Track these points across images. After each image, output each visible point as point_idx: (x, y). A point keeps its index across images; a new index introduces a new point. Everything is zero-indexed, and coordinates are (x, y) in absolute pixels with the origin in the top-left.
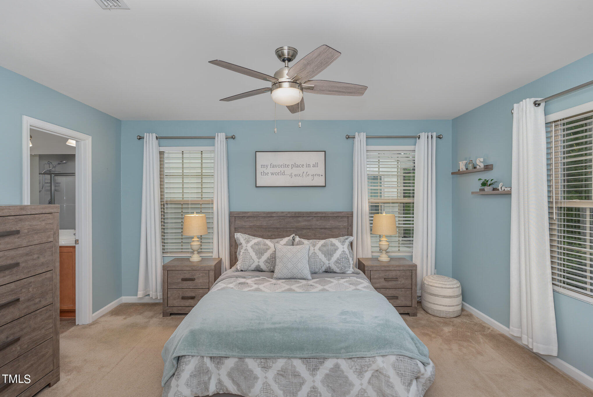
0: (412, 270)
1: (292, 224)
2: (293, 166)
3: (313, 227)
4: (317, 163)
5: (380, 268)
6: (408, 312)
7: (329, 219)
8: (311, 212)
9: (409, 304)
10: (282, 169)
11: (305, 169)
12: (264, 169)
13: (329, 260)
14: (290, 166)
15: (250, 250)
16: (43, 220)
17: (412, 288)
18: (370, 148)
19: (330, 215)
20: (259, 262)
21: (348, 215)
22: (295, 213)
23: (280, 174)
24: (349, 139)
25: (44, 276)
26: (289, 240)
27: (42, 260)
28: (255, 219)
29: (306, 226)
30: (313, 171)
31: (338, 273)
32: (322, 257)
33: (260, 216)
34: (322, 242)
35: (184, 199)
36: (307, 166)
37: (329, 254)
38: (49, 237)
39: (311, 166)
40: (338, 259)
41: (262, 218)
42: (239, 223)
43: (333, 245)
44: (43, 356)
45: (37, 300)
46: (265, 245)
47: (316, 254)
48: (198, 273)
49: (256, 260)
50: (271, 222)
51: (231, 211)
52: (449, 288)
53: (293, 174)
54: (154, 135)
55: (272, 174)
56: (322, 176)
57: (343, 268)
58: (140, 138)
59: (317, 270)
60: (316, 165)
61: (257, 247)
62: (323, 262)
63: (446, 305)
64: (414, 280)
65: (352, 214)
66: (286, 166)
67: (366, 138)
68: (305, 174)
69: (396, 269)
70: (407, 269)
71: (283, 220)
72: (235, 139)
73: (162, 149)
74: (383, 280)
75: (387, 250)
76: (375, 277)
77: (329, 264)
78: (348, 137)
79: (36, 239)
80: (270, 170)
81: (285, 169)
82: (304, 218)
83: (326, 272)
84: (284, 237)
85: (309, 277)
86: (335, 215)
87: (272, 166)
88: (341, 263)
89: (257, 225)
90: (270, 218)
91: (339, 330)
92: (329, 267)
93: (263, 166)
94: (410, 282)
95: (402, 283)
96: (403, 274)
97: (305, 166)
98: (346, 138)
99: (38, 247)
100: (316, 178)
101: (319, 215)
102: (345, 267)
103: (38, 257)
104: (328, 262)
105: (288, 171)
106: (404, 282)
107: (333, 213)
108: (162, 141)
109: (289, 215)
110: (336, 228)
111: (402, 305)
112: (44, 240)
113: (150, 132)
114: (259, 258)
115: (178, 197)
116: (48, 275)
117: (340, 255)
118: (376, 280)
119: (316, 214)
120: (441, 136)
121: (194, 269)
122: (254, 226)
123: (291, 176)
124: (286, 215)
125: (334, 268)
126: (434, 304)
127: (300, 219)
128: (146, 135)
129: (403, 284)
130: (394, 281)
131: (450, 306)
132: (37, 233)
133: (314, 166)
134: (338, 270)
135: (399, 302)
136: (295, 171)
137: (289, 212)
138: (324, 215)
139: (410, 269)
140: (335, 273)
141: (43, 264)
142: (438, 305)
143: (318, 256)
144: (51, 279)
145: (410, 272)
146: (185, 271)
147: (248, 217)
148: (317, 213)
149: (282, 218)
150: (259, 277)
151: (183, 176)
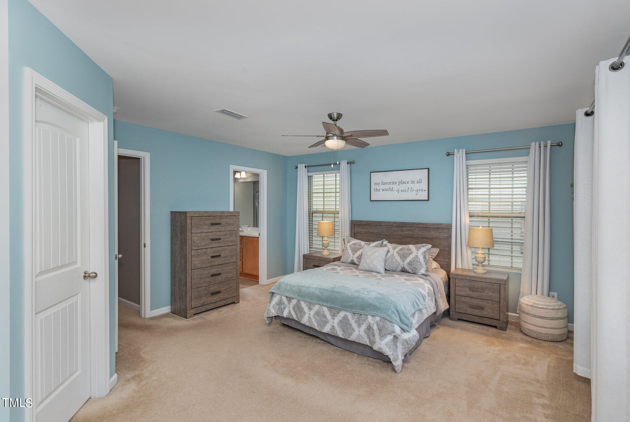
0: (500, 284)
1: (397, 233)
2: (400, 183)
3: (415, 236)
4: (420, 180)
5: (465, 278)
6: (495, 325)
7: (430, 229)
8: (413, 223)
9: (497, 317)
10: (391, 186)
11: (410, 185)
12: (377, 186)
13: (403, 261)
14: (398, 183)
15: (349, 248)
16: (232, 219)
17: (500, 302)
18: (471, 162)
19: (430, 226)
20: (353, 257)
21: (448, 227)
22: (400, 223)
23: (389, 190)
24: (449, 155)
25: (232, 247)
26: (379, 243)
27: (231, 239)
28: (369, 227)
29: (410, 235)
30: (416, 186)
31: (411, 273)
32: (398, 258)
33: (372, 224)
34: (401, 247)
35: (325, 209)
36: (412, 183)
37: (404, 257)
38: (234, 228)
39: (416, 182)
40: (410, 261)
41: (374, 226)
42: (358, 229)
43: (409, 250)
44: (232, 287)
45: (229, 258)
46: (360, 245)
47: (394, 255)
48: (323, 263)
49: (351, 256)
50: (381, 230)
51: (353, 220)
52: (540, 308)
53: (400, 190)
54: (304, 165)
55: (383, 190)
56: (425, 191)
57: (414, 269)
58: (297, 168)
59: (394, 269)
60: (419, 182)
61: (353, 246)
62: (398, 262)
63: (535, 324)
64: (502, 294)
65: (451, 227)
66: (394, 183)
67: (466, 153)
68: (410, 189)
69: (482, 280)
70: (494, 282)
71: (390, 229)
72: (355, 164)
73: (310, 174)
74: (468, 289)
75: (483, 263)
76: (460, 285)
77: (403, 264)
78: (448, 154)
79: (229, 228)
80: (381, 187)
81: (393, 186)
82: (408, 228)
83: (403, 271)
84: (374, 241)
85: (383, 271)
86: (436, 227)
87: (383, 184)
88: (413, 265)
89: (370, 231)
90: (380, 227)
91: (350, 295)
92: (404, 268)
93: (376, 184)
94: (498, 295)
95: (488, 295)
96: (491, 286)
97: (410, 182)
98: (447, 155)
99: (229, 232)
100: (420, 193)
101: (420, 226)
102: (416, 268)
103: (229, 237)
104: (402, 263)
105: (395, 187)
106: (490, 294)
107: (434, 224)
108: (310, 169)
109: (394, 225)
110: (435, 238)
111: (489, 317)
112: (232, 229)
113: (302, 163)
114: (353, 254)
115: (320, 208)
116: (234, 247)
117: (413, 258)
118: (460, 288)
119: (417, 225)
120: (560, 144)
121: (321, 259)
122: (367, 232)
123: (398, 191)
124: (392, 224)
125: (407, 268)
126: (525, 322)
127: (404, 229)
128: (299, 165)
129: (490, 296)
130: (480, 292)
131: (541, 327)
132: (228, 225)
133: (418, 183)
134: (410, 271)
135: (486, 313)
136: (402, 187)
137: (395, 222)
138: (425, 226)
139: (497, 282)
140: (409, 272)
141: (231, 241)
142: (528, 323)
143: (395, 257)
144: (236, 249)
145: (498, 286)
146: (316, 260)
147: (364, 225)
148: (419, 224)
149: (389, 227)
150: (349, 267)
151: (324, 193)
